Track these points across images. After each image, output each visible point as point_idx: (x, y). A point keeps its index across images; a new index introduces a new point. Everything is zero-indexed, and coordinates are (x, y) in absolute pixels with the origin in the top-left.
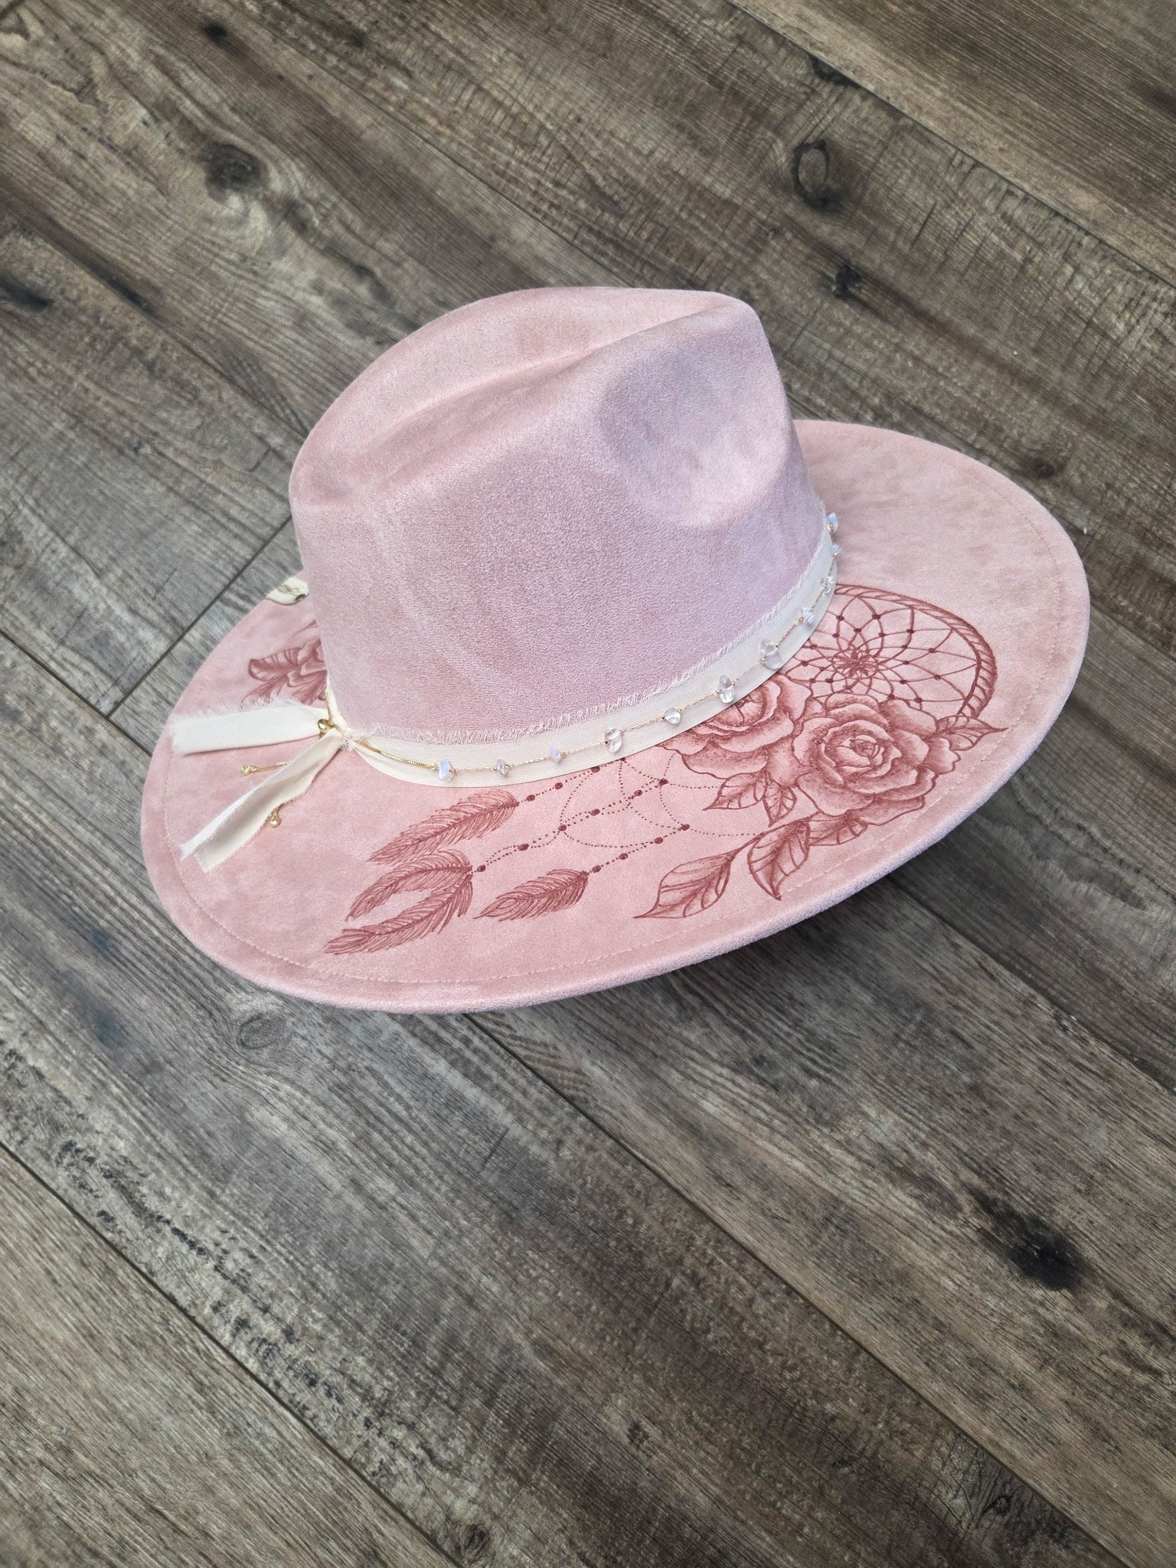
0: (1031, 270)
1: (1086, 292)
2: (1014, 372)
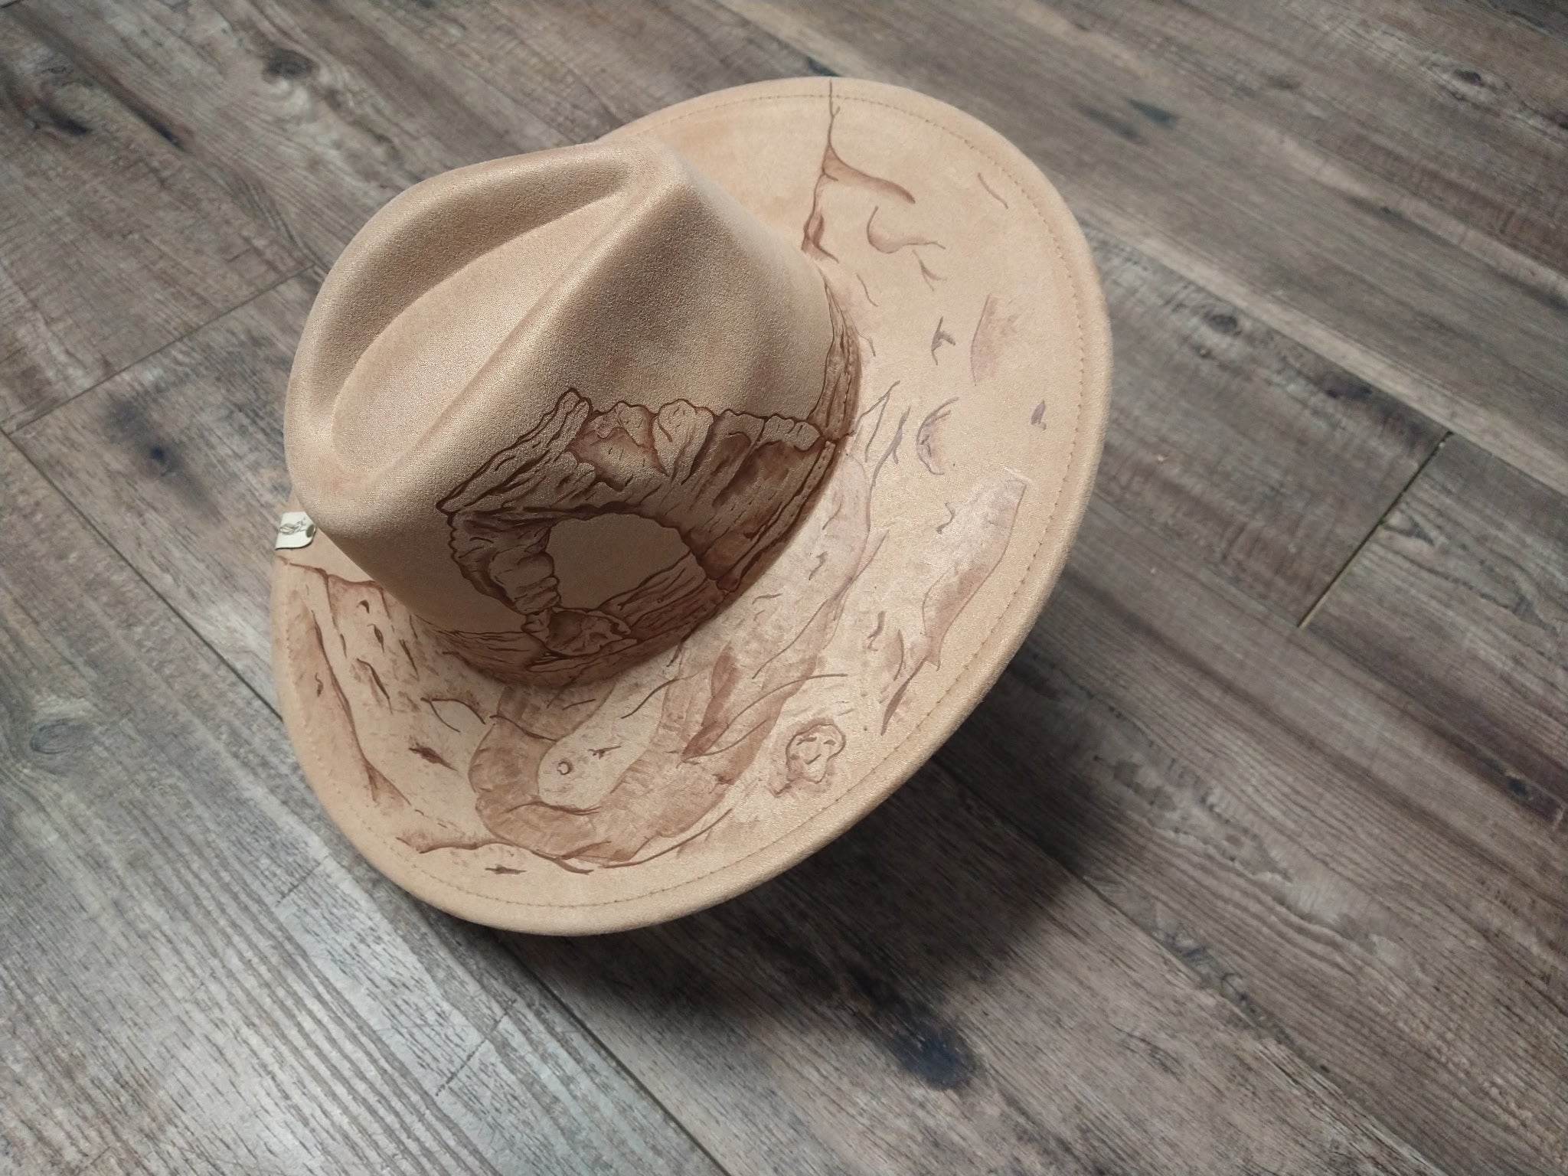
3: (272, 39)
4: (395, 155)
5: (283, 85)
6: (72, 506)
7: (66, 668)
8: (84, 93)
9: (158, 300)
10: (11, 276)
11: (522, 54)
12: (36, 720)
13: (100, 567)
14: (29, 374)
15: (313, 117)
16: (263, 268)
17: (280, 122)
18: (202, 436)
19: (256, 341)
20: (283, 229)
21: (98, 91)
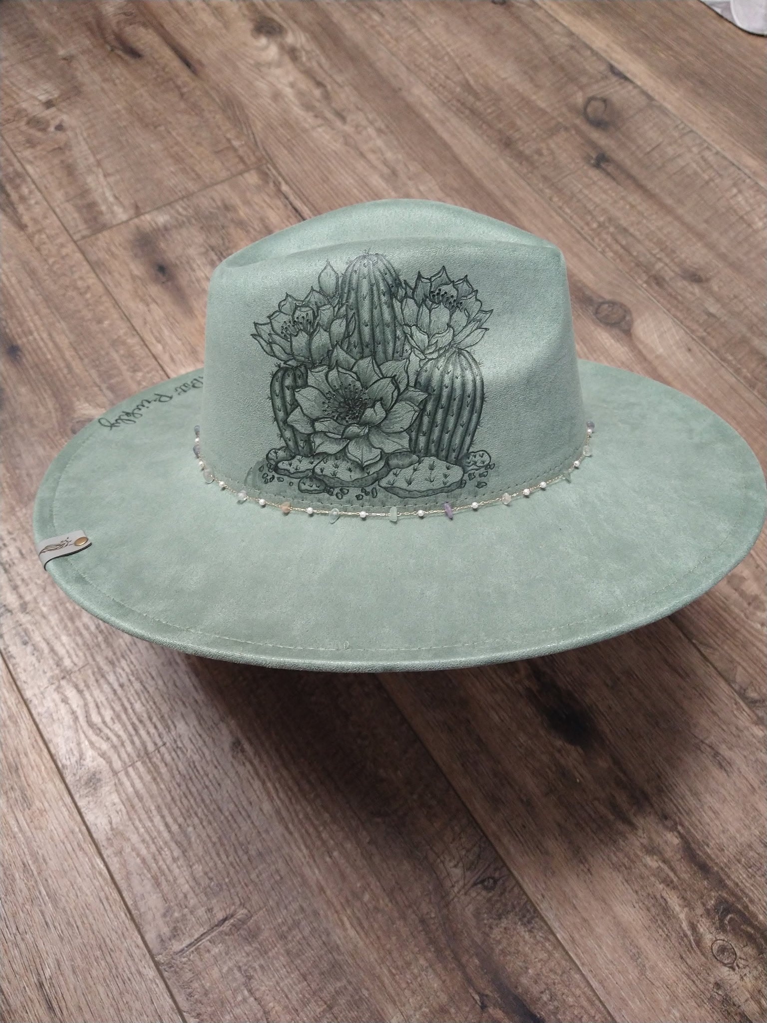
0: (712, 184)
1: (743, 202)
2: (690, 228)
3: (260, 8)
4: (327, 96)
5: (263, 41)
6: (108, 292)
7: (96, 389)
8: (142, 31)
9: (172, 172)
10: (87, 143)
11: (418, 38)
12: (76, 416)
13: (121, 332)
14: (91, 206)
15: (279, 65)
16: (237, 160)
17: (258, 65)
18: (188, 263)
19: (227, 208)
20: (251, 136)
21: (150, 31)
